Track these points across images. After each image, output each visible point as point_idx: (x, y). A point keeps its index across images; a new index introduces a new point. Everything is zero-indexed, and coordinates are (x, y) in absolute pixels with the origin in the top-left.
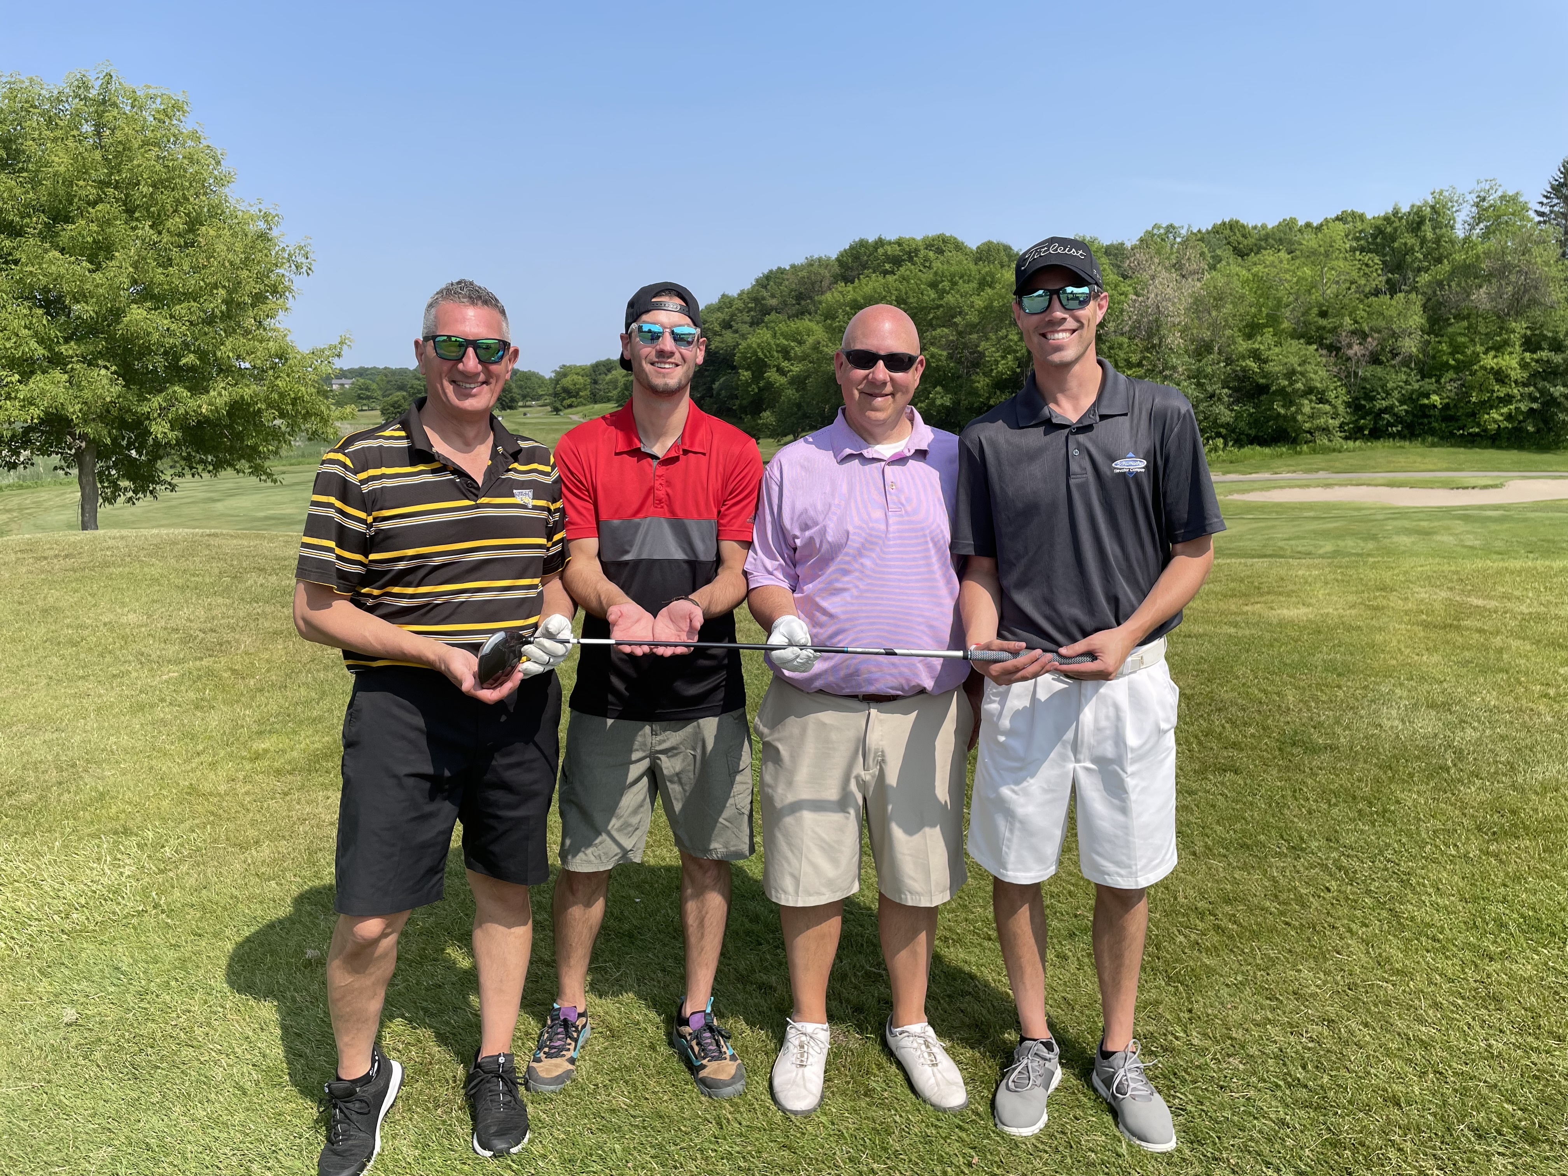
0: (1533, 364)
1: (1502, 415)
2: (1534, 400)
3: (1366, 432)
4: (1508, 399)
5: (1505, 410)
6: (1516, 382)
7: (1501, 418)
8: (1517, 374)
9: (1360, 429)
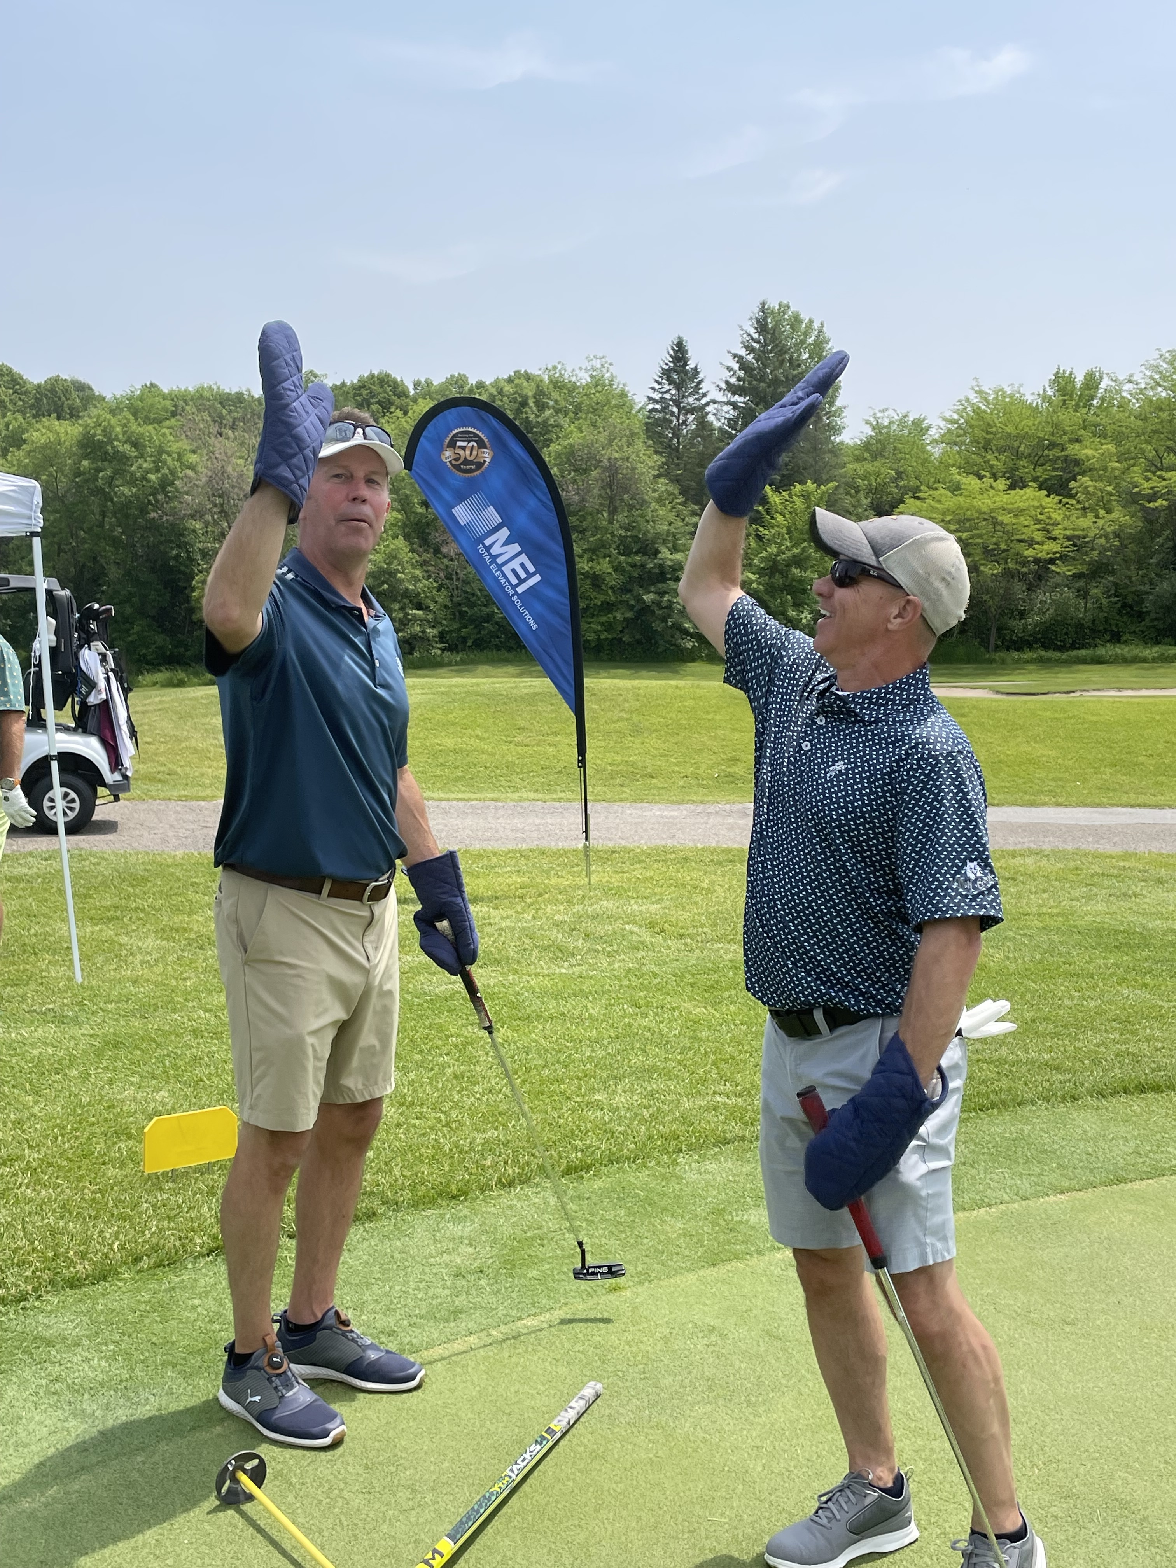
0: (628, 568)
1: (602, 624)
2: (631, 608)
3: (469, 643)
4: (608, 607)
5: (603, 619)
6: (612, 588)
7: (599, 628)
8: (614, 579)
9: (464, 640)
